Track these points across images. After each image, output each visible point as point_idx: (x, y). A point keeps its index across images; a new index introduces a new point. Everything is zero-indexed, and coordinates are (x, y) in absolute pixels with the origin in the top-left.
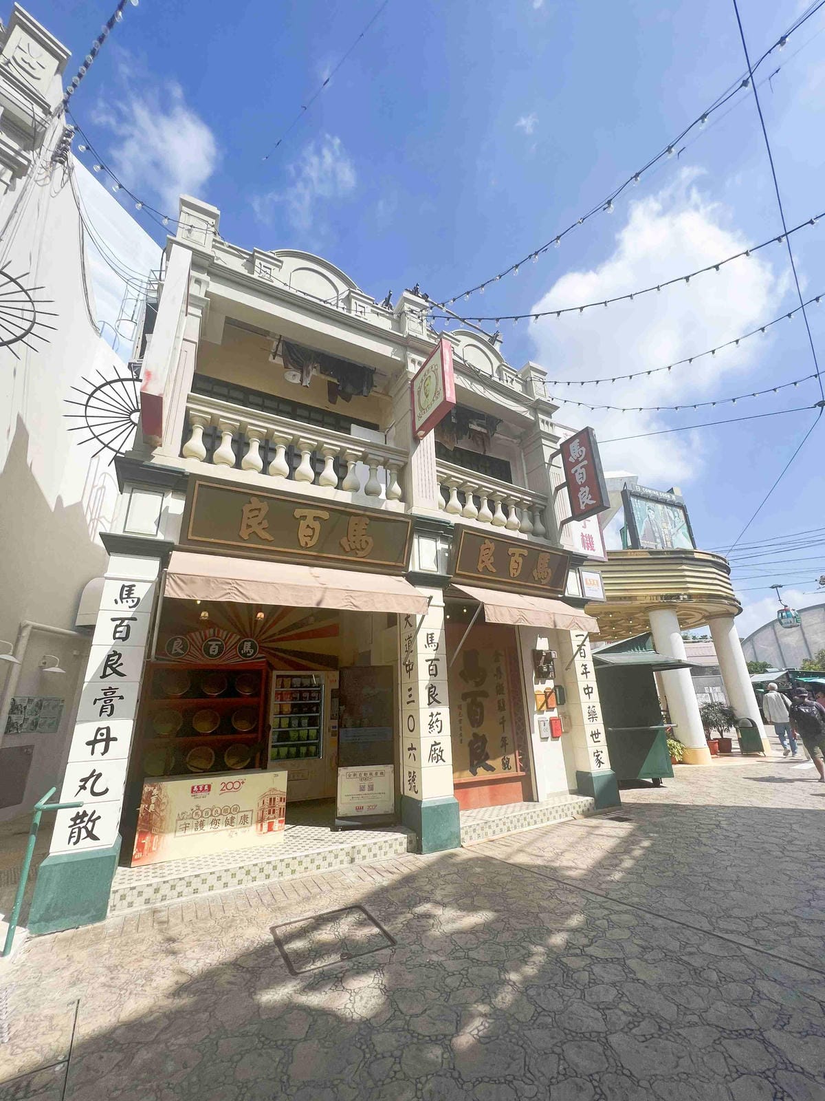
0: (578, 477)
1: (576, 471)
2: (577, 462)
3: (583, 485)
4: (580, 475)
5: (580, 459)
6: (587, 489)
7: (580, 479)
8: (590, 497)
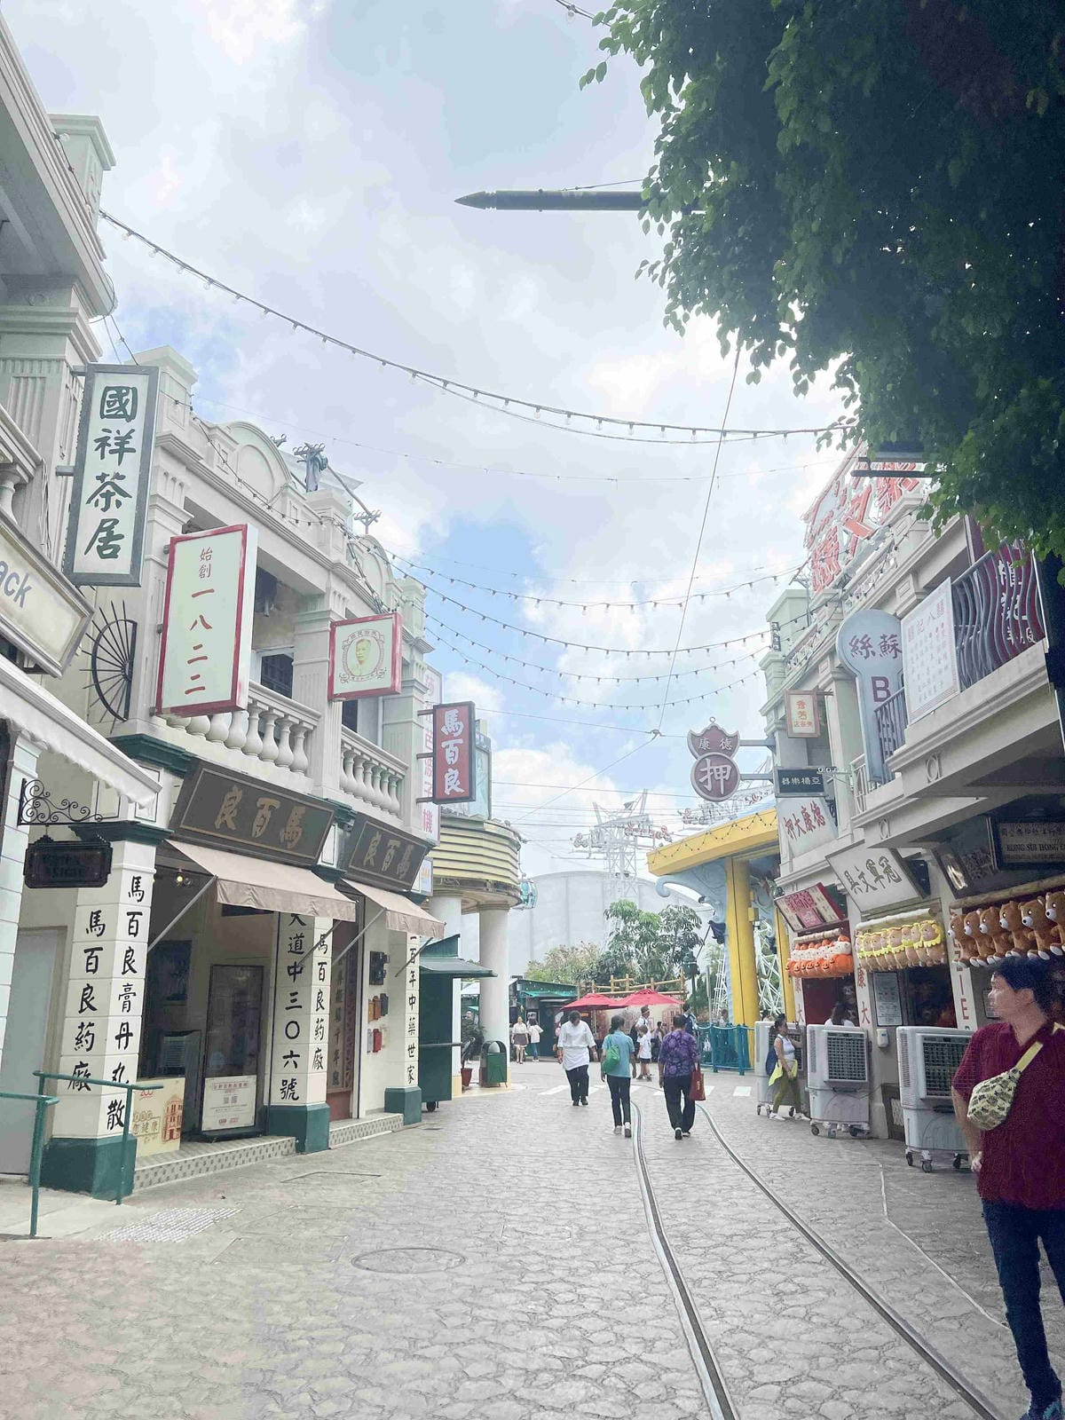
0: (448, 754)
1: (448, 747)
2: (451, 737)
3: (453, 767)
4: (451, 754)
5: (455, 735)
6: (456, 772)
7: (451, 756)
8: (458, 783)
